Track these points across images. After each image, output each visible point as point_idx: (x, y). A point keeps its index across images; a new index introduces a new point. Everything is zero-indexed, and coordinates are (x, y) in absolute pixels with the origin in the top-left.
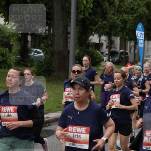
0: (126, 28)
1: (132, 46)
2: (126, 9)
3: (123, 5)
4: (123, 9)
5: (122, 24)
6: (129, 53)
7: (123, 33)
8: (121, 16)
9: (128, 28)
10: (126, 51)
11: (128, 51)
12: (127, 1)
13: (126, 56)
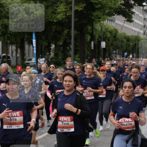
0: (7, 32)
1: (14, 50)
2: (6, 14)
3: (3, 10)
4: (3, 14)
5: (2, 29)
6: (11, 57)
7: (5, 37)
8: (1, 20)
9: (9, 32)
10: (8, 55)
11: (10, 55)
12: (7, 6)
13: (9, 60)
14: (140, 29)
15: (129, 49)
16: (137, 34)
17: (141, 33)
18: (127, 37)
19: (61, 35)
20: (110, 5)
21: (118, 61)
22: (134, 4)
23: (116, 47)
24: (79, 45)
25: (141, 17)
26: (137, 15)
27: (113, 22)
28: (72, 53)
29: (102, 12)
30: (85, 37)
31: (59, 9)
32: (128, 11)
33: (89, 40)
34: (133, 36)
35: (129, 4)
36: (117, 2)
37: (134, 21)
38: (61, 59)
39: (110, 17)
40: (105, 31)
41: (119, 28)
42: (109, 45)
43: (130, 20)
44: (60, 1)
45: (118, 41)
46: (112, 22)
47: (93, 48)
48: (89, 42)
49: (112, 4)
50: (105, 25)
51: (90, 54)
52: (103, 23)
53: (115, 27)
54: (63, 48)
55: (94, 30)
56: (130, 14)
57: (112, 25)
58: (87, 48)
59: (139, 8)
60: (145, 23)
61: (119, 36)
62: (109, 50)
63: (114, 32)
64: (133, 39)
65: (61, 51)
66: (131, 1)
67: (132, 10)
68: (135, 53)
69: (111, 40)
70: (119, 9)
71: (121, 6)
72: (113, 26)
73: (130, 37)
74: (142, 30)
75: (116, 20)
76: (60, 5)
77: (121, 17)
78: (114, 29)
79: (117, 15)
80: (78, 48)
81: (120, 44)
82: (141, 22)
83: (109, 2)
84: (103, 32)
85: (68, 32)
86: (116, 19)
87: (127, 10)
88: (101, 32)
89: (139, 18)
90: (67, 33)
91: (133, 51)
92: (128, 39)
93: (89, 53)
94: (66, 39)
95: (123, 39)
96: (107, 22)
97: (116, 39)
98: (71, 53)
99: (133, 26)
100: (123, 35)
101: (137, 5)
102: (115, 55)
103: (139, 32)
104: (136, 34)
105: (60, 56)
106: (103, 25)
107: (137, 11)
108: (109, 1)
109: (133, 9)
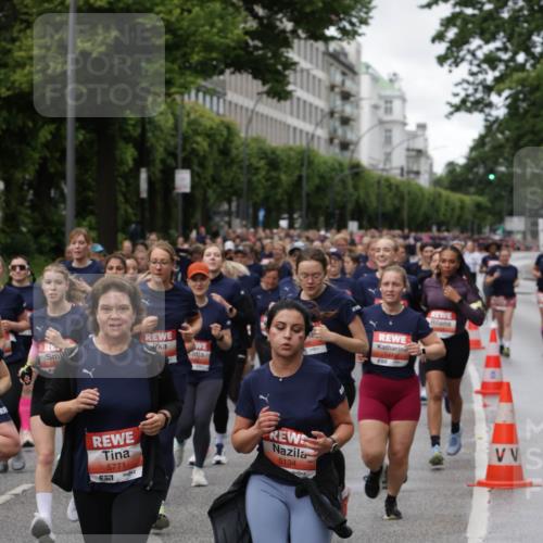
14: (317, 125)
15: (279, 197)
16: (304, 143)
17: (319, 138)
18: (269, 152)
19: (28, 144)
20: (206, 36)
21: (238, 241)
22: (294, 32)
23: (230, 190)
24: (93, 183)
25: (320, 80)
26: (305, 74)
27: (219, 98)
28: (67, 211)
29: (179, 62)
30: (118, 153)
31: (20, 49)
32: (270, 58)
33: (131, 163)
34: (291, 149)
35: (276, 31)
36: (233, 24)
37: (294, 94)
38: (29, 236)
39: (205, 80)
40: (190, 132)
41: (238, 121)
42: (204, 182)
43: (279, 92)
44: (22, 21)
45: (235, 168)
46: (215, 99)
47: (144, 195)
48: (131, 170)
49: (215, 30)
50: (188, 108)
51: (135, 215)
52: (183, 100)
53: (224, 115)
54: (35, 194)
55: (148, 127)
56: (280, 67)
57: (215, 108)
58: (124, 195)
59: (312, 45)
60: (335, 101)
61: (241, 149)
62: (206, 200)
63: (222, 135)
64: (293, 162)
65: (27, 204)
66: (282, 22)
67: (286, 54)
68: (301, 210)
69: (210, 163)
70: (241, 48)
71: (247, 38)
72: (218, 114)
73: (278, 152)
74: (322, 127)
75: (230, 89)
76: (21, 35)
77: (247, 80)
78: (222, 122)
79: (233, 73)
80: (90, 194)
81: (243, 178)
82: (319, 96)
83: (203, 26)
84: (180, 136)
85: (51, 133)
86: (228, 86)
87: (269, 55)
88: (173, 136)
89: (311, 83)
90: (49, 137)
91: (290, 202)
92: (273, 161)
93: (130, 210)
94: (44, 159)
95: (254, 161)
96: (197, 96)
97: (228, 161)
98: (64, 213)
99: (292, 114)
100: (253, 145)
101: (303, 35)
102: (227, 219)
103: (313, 136)
104: (300, 143)
105: (25, 225)
106: (183, 107)
107: (305, 58)
108: (202, 22)
109: (290, 50)
